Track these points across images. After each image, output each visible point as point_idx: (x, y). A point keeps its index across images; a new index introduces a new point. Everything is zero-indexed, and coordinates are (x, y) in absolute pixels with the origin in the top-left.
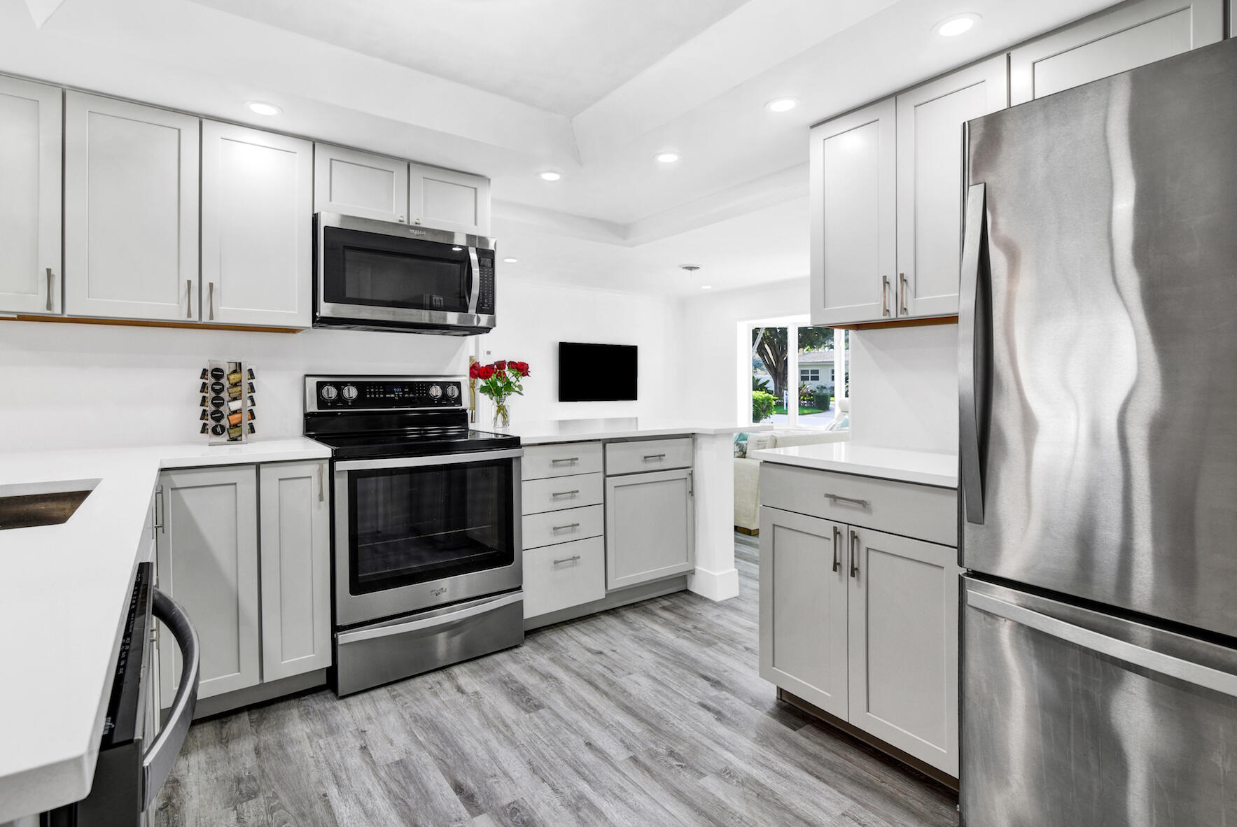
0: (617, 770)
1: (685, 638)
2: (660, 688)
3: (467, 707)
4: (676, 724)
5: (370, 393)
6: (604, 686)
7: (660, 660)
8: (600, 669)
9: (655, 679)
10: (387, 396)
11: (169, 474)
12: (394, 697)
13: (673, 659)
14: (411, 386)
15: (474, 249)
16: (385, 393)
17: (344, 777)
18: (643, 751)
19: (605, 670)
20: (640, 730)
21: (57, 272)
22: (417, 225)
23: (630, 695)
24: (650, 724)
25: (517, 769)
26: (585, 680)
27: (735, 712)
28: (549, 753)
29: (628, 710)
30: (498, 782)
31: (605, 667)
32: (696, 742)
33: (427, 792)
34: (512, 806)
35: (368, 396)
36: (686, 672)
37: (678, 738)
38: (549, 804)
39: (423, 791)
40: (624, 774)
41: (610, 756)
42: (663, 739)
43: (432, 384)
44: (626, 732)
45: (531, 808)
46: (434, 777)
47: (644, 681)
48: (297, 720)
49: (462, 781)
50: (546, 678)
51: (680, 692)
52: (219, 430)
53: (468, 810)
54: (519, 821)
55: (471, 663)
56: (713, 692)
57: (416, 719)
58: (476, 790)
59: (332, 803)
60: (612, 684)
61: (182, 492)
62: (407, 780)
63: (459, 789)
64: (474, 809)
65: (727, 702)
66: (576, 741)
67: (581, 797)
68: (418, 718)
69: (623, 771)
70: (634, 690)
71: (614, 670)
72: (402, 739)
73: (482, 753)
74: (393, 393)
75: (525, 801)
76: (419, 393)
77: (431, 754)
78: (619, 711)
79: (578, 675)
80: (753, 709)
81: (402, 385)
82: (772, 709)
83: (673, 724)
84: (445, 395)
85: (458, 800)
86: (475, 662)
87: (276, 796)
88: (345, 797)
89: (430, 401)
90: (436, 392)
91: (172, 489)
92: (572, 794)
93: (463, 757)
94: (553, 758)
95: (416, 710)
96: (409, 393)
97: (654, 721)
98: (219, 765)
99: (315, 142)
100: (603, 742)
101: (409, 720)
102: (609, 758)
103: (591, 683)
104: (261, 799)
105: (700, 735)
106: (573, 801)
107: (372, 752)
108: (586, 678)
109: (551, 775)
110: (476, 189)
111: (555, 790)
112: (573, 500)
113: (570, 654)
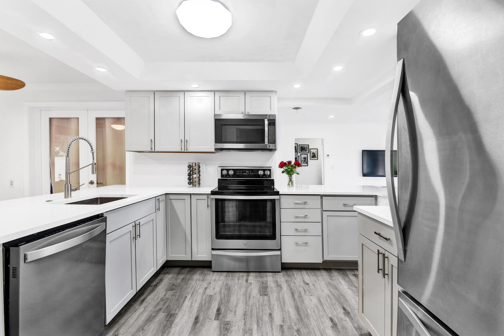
0: (272, 327)
1: (352, 290)
2: (319, 305)
3: (244, 287)
4: (311, 321)
5: (238, 173)
6: (296, 296)
7: (330, 295)
8: (301, 290)
9: (320, 301)
10: (244, 174)
11: (169, 195)
12: (227, 276)
13: (337, 296)
14: (252, 170)
15: (267, 119)
16: (243, 173)
17: (195, 294)
18: (288, 325)
19: (303, 291)
20: (294, 317)
21: (153, 140)
22: (248, 114)
23: (304, 303)
24: (300, 317)
25: (240, 311)
26: (291, 292)
27: (344, 327)
28: (255, 311)
29: (297, 309)
30: (230, 313)
31: (304, 290)
32: (313, 331)
33: (210, 307)
34: (228, 322)
35: (237, 174)
36: (337, 303)
37: (306, 326)
38: (239, 327)
39: (209, 307)
40: (273, 329)
41: (274, 321)
42: (300, 324)
43: (259, 170)
44: (288, 316)
45: (232, 325)
46: (215, 304)
47: (315, 300)
48: (198, 274)
49: (221, 308)
50: (278, 286)
51: (326, 310)
52: (190, 183)
53: (215, 317)
54: (225, 328)
55: (258, 273)
56: (342, 315)
57: (227, 285)
58: (223, 313)
59: (186, 300)
60: (300, 296)
61: (172, 200)
62: (208, 302)
63: (218, 310)
64: (216, 318)
65: (344, 322)
66: (268, 311)
67: (251, 330)
68: (227, 284)
69: (273, 328)
70: (306, 302)
71: (306, 292)
72: (217, 289)
73: (234, 303)
74: (246, 173)
75: (233, 323)
76: (255, 173)
77: (221, 297)
78: (293, 307)
79: (291, 289)
80: (354, 329)
81: (249, 170)
82: (364, 334)
83: (310, 321)
84: (264, 174)
85: (215, 313)
86: (259, 273)
87: (176, 293)
88: (190, 299)
89: (259, 176)
90: (261, 173)
91: (170, 199)
92: (249, 327)
93: (228, 301)
94: (254, 313)
95: (229, 282)
96: (251, 173)
97: (303, 316)
98: (173, 279)
99: (214, 91)
100: (276, 316)
101: (224, 284)
102: (273, 322)
103: (293, 294)
104: (173, 292)
105: (317, 329)
106: (247, 330)
107: (207, 290)
108: (292, 291)
109: (248, 319)
110: (270, 96)
111: (245, 324)
112: (305, 219)
113: (295, 280)
